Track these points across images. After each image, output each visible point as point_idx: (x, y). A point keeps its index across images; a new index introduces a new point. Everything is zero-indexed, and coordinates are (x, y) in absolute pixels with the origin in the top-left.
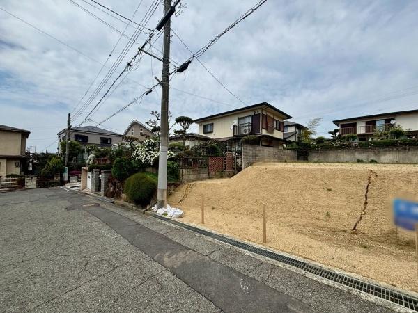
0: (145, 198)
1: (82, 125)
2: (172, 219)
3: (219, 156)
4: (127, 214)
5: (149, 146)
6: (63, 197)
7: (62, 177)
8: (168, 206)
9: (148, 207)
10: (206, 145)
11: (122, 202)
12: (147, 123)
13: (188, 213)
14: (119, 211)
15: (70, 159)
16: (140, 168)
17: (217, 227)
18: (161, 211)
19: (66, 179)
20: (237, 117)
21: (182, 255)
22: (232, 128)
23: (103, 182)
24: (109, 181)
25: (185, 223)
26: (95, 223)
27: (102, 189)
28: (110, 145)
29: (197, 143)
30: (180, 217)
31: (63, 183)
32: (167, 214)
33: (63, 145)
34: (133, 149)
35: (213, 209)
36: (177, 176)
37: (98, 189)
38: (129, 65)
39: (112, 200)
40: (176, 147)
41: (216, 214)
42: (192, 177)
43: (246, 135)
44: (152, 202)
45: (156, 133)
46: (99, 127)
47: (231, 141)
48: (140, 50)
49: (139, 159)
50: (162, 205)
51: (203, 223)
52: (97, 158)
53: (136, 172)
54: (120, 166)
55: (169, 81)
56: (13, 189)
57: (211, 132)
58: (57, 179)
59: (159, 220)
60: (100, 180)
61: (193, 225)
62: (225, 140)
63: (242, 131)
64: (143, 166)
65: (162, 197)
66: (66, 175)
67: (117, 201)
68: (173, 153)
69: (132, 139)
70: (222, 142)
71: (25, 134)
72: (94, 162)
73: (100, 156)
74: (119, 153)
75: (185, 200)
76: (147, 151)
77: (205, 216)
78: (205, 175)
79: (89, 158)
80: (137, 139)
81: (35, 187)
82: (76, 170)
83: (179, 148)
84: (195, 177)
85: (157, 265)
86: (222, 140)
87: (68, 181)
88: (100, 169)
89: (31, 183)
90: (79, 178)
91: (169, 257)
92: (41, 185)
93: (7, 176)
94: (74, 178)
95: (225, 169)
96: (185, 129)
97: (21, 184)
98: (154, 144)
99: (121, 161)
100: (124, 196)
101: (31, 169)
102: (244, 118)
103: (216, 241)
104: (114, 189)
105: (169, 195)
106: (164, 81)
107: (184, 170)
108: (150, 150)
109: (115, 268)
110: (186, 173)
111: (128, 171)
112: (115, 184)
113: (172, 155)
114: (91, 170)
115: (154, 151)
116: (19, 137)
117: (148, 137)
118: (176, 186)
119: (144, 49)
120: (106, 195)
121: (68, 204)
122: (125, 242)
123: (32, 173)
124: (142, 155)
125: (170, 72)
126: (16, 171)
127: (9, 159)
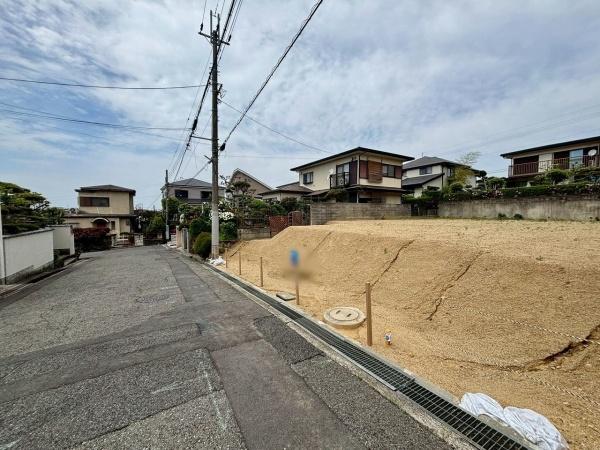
7: (164, 235)
15: (171, 217)
19: (168, 237)
22: (328, 178)
31: (165, 241)
33: (164, 202)
46: (197, 178)
56: (125, 246)
57: (311, 183)
58: (160, 237)
66: (167, 233)
81: (141, 244)
87: (170, 239)
89: (139, 241)
92: (147, 243)
93: (121, 234)
94: (174, 237)
97: (132, 241)
101: (140, 227)
102: (343, 165)
106: (213, 157)
114: (180, 229)
116: (126, 196)
123: (140, 231)
126: (127, 229)
127: (121, 218)
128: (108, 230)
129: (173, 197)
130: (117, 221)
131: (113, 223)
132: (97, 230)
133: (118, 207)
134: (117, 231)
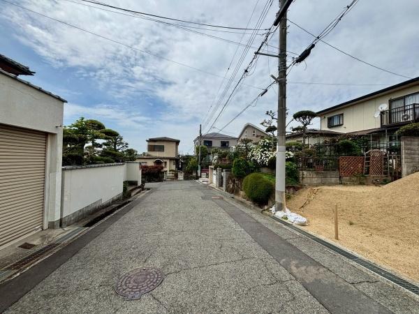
0: (263, 198)
1: (209, 133)
2: (294, 224)
3: (355, 155)
4: (248, 211)
5: (264, 146)
6: (199, 189)
7: (197, 173)
8: (287, 210)
9: (266, 207)
10: (334, 141)
11: (240, 198)
12: (262, 124)
13: (313, 222)
14: (239, 206)
15: (202, 160)
16: (255, 168)
17: (362, 250)
18: (280, 214)
19: (199, 175)
20: (387, 99)
21: (313, 270)
22: (377, 115)
23: (224, 179)
24: (229, 178)
25: (311, 233)
26: (222, 213)
27: (224, 186)
28: (228, 148)
29: (322, 141)
30: (303, 225)
31: (197, 178)
32: (287, 218)
33: (197, 149)
34: (248, 150)
35: (351, 224)
36: (297, 179)
37: (221, 185)
38: (246, 71)
39: (232, 195)
40: (294, 147)
41: (357, 232)
42: (315, 180)
43: (409, 122)
44: (270, 203)
45: (270, 133)
46: (221, 133)
47: (377, 135)
48: (257, 53)
49: (254, 160)
50: (280, 208)
51: (337, 238)
52: (220, 158)
53: (252, 171)
54: (238, 166)
55: (286, 75)
56: (172, 179)
57: (340, 125)
58: (194, 174)
59: (279, 223)
60: (222, 178)
61: (322, 237)
62: (365, 133)
63: (399, 118)
64: (258, 167)
65: (281, 199)
66: (199, 171)
67: (236, 197)
68: (290, 153)
69: (246, 141)
70: (360, 136)
71: (177, 142)
72: (218, 162)
73: (222, 157)
74: (236, 154)
75: (308, 207)
76: (262, 152)
77: (340, 232)
78: (333, 180)
79: (214, 158)
80: (251, 141)
81: (182, 179)
82: (205, 168)
83: (296, 148)
84: (319, 181)
85: (284, 271)
86: (359, 134)
87: (201, 176)
88: (222, 168)
89: (181, 176)
90: (207, 174)
91: (297, 267)
92: (186, 178)
93: (170, 171)
94: (204, 175)
95: (368, 173)
96: (305, 125)
97: (176, 176)
98: (269, 144)
99: (239, 161)
100: (242, 193)
101: (180, 166)
102: (404, 98)
103: (364, 269)
104: (234, 186)
105: (288, 198)
106: (280, 77)
107: (305, 173)
108: (265, 150)
109: (243, 259)
110: (307, 176)
111: (245, 170)
112: (234, 182)
113: (289, 155)
114: (215, 168)
115: (269, 151)
116: (174, 144)
117: (262, 137)
118: (296, 189)
119: (260, 52)
120: (227, 190)
121: (203, 195)
122: (248, 237)
123: (180, 169)
124: (258, 155)
125: (287, 66)
126: (174, 167)
127: (171, 159)
128: (162, 168)
129: (203, 145)
130: (168, 161)
131: (166, 163)
132: (156, 168)
133: (169, 152)
134: (167, 169)
